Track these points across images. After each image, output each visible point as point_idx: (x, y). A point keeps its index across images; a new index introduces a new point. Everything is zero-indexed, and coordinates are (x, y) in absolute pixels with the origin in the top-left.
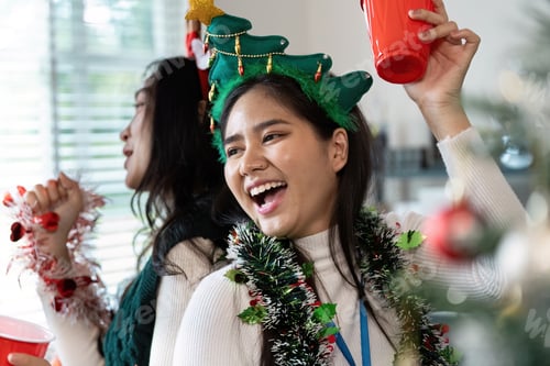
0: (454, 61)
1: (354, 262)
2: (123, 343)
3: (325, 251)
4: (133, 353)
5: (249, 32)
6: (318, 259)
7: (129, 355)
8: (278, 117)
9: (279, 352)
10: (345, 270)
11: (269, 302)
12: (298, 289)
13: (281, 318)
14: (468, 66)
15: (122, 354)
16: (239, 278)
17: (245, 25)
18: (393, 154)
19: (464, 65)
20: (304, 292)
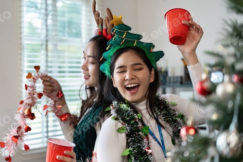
0: (195, 39)
1: (153, 111)
2: (81, 136)
3: (145, 107)
4: (85, 140)
5: (129, 31)
6: (143, 110)
7: (83, 141)
8: (140, 62)
9: (130, 142)
10: (151, 113)
11: (127, 125)
12: (136, 121)
13: (131, 130)
14: (199, 41)
15: (80, 140)
16: (116, 119)
17: (130, 29)
18: (170, 78)
19: (198, 41)
20: (138, 122)
